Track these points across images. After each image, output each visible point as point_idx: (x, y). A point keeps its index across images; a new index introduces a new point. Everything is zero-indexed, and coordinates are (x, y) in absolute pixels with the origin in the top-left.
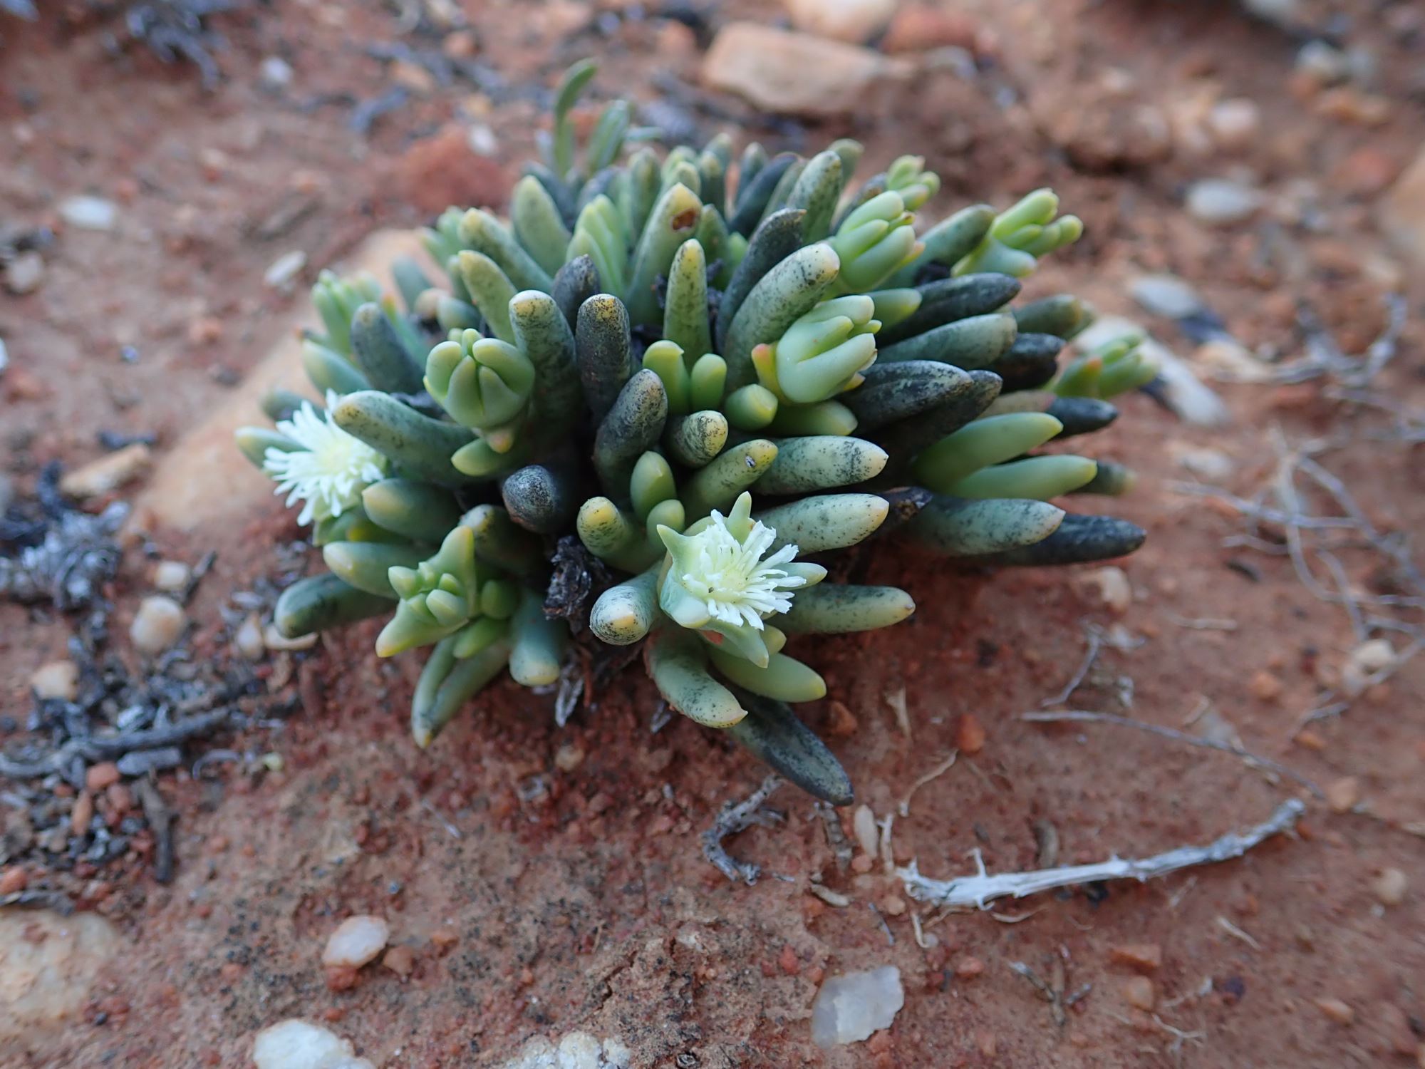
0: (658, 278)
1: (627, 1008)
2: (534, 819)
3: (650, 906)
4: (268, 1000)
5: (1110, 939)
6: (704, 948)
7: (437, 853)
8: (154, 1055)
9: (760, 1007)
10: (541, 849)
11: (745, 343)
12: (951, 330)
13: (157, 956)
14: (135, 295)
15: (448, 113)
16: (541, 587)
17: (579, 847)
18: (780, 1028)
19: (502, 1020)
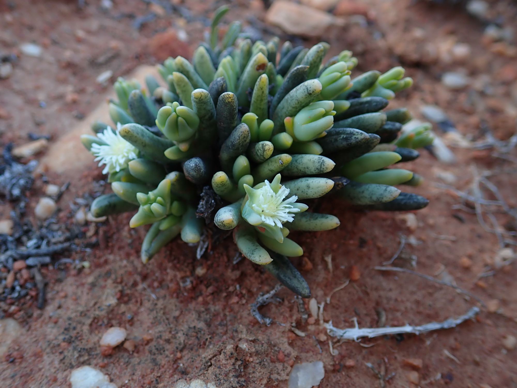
0: (249, 89)
1: (218, 371)
2: (186, 294)
3: (228, 332)
4: (78, 358)
5: (404, 356)
6: (249, 349)
7: (147, 305)
8: (32, 376)
9: (269, 374)
10: (187, 306)
11: (282, 116)
12: (361, 117)
13: (35, 337)
14: (47, 82)
15: (170, 24)
16: (195, 205)
17: (202, 306)
18: (276, 383)
19: (168, 372)
